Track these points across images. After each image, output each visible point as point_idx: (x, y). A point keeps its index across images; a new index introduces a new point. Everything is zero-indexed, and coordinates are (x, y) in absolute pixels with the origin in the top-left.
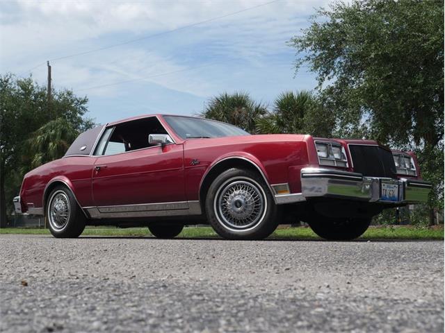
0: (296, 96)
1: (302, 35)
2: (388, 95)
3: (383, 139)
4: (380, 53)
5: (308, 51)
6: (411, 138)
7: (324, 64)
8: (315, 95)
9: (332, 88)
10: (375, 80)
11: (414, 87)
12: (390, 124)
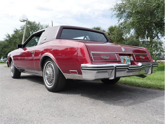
0: (113, 26)
1: (113, 7)
2: (139, 24)
3: (137, 38)
4: (136, 11)
5: (115, 12)
6: (146, 37)
7: (120, 16)
8: (117, 25)
9: (122, 23)
10: (135, 19)
11: (147, 21)
12: (140, 33)
